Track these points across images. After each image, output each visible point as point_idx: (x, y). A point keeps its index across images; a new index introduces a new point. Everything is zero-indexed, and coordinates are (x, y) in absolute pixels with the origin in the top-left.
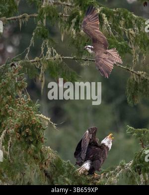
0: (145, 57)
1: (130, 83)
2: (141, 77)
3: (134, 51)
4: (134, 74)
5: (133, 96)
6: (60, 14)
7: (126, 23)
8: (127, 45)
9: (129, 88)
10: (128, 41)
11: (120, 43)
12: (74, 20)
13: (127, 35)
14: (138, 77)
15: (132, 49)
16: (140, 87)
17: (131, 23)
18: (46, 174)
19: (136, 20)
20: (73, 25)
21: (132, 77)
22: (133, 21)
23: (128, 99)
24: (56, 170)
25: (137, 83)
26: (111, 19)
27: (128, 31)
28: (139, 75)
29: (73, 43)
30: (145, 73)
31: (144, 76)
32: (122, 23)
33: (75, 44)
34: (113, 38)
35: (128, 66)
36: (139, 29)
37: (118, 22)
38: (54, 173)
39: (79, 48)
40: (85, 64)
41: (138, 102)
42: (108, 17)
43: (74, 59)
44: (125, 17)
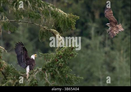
0: (47, 20)
1: (40, 32)
2: (45, 29)
3: (42, 17)
4: (42, 28)
5: (42, 38)
6: (9, 1)
7: (38, 5)
8: (39, 15)
9: (40, 34)
10: (39, 13)
11: (36, 14)
12: (15, 4)
13: (39, 10)
14: (44, 29)
15: (41, 16)
16: (45, 34)
17: (41, 5)
18: (3, 73)
19: (43, 4)
20: (15, 6)
21: (41, 29)
22: (42, 4)
23: (40, 39)
24: (7, 71)
25: (43, 32)
26: (32, 3)
27: (40, 9)
28: (44, 28)
29: (15, 14)
30: (47, 27)
31: (46, 29)
32: (37, 5)
33: (16, 14)
34: (32, 12)
35: (39, 24)
36: (44, 7)
37: (35, 4)
38: (6, 73)
39: (17, 16)
40: (20, 23)
41: (44, 40)
42: (30, 2)
43: (15, 21)
44: (38, 2)
